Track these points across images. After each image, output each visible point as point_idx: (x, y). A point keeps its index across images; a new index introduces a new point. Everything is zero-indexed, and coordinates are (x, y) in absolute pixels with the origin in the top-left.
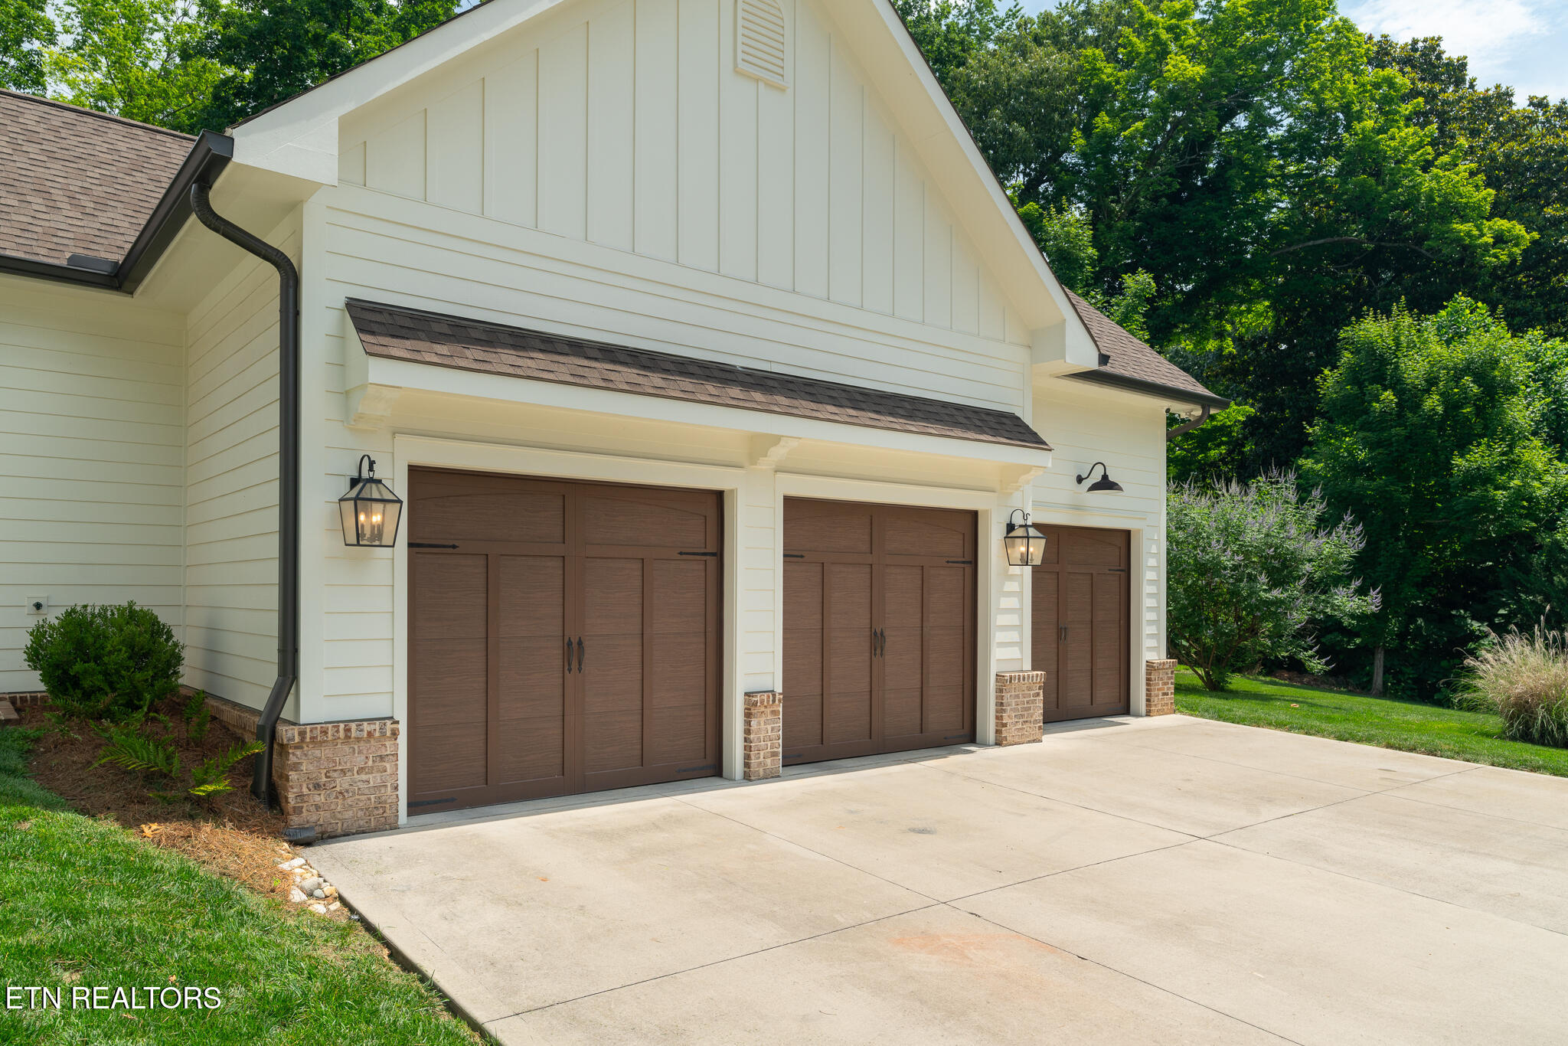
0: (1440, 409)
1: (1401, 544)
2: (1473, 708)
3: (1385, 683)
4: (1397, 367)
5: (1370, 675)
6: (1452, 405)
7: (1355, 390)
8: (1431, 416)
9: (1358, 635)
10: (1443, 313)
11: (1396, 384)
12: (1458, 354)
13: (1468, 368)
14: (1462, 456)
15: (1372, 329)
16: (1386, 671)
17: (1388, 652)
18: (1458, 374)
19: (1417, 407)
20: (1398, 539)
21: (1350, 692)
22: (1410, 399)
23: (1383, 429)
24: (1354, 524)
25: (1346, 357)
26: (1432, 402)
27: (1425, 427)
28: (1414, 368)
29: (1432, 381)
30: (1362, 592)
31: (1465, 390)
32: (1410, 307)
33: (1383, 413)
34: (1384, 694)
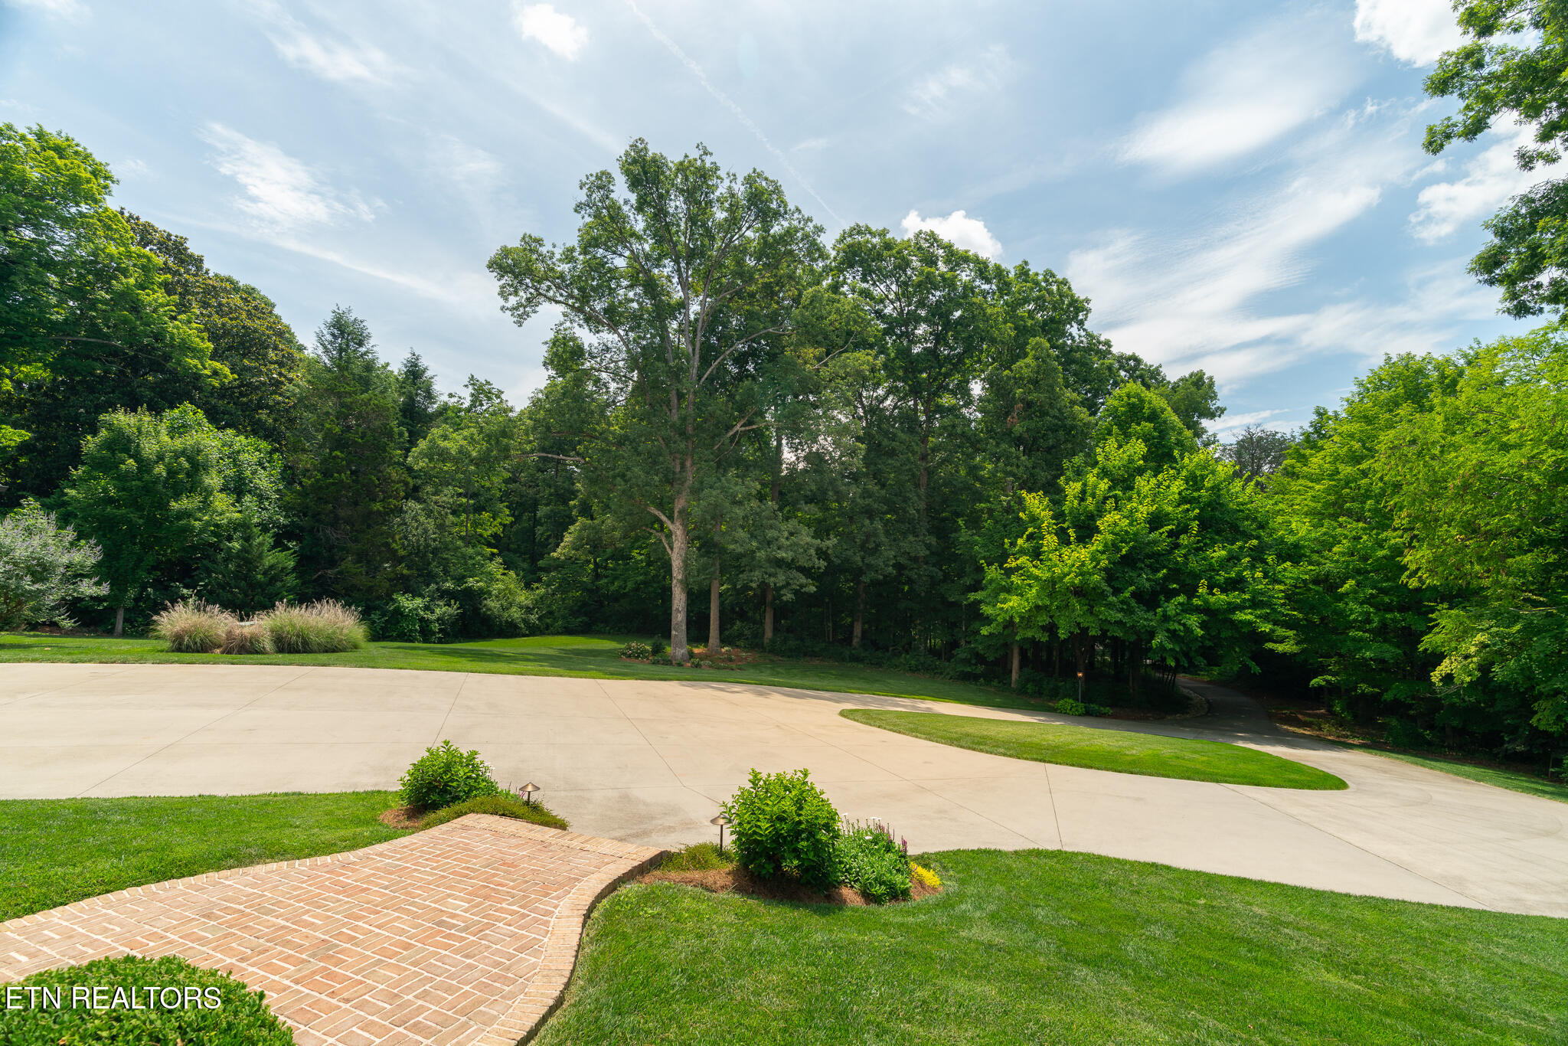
0: (164, 474)
1: (137, 547)
2: (158, 638)
3: (124, 628)
4: (138, 445)
5: (114, 625)
6: (172, 473)
7: (109, 454)
8: (158, 477)
9: (105, 601)
10: (176, 411)
11: (137, 456)
12: (178, 443)
13: (183, 453)
14: (176, 502)
15: (122, 419)
16: (126, 620)
17: (127, 610)
18: (177, 455)
19: (149, 471)
20: (135, 544)
21: (98, 636)
22: (144, 465)
23: (127, 481)
24: (96, 545)
25: (104, 433)
26: (160, 470)
27: (155, 483)
28: (149, 448)
29: (161, 458)
30: (98, 584)
31: (180, 464)
32: (149, 409)
33: (127, 472)
34: (124, 635)
